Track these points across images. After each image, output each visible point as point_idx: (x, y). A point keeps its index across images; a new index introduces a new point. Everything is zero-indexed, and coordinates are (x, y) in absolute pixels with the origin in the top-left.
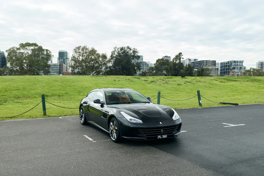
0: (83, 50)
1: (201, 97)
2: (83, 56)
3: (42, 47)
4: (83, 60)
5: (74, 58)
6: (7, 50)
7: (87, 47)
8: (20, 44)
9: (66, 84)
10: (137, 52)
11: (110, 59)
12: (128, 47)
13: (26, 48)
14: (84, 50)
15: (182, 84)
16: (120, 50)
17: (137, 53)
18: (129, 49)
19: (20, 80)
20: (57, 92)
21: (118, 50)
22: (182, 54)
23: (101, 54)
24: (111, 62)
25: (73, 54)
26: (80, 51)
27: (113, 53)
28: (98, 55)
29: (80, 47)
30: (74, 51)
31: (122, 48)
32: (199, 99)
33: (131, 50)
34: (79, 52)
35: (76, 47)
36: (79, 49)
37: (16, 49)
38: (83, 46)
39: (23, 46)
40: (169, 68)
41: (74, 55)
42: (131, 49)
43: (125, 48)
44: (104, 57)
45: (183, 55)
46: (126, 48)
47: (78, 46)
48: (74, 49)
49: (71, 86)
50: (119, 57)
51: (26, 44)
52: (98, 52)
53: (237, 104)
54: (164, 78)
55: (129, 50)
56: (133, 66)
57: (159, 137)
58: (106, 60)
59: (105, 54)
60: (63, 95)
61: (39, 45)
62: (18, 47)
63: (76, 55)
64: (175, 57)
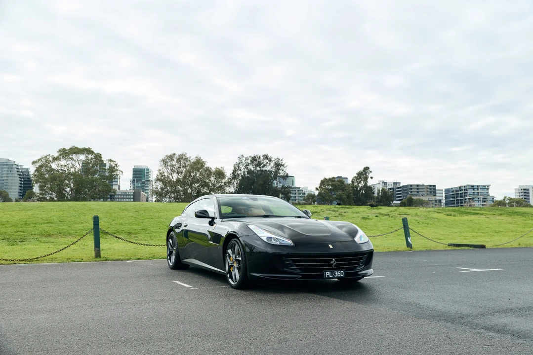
0: (179, 160)
1: (410, 230)
2: (178, 173)
3: (101, 155)
4: (178, 180)
5: (162, 176)
6: (35, 160)
7: (188, 156)
8: (60, 150)
9: (143, 215)
10: (283, 165)
11: (230, 179)
12: (266, 157)
13: (71, 156)
14: (180, 162)
15: (370, 217)
16: (249, 162)
17: (283, 168)
18: (267, 159)
19: (55, 208)
20: (127, 228)
21: (247, 161)
22: (370, 169)
23: (213, 170)
24: (233, 184)
25: (161, 168)
26: (174, 163)
27: (237, 167)
28: (208, 170)
29: (174, 154)
30: (162, 163)
31: (254, 157)
32: (407, 235)
33: (270, 161)
34: (172, 166)
35: (167, 156)
36: (172, 160)
37: (51, 159)
38: (180, 153)
39: (65, 153)
40: (344, 196)
41: (161, 171)
42: (272, 160)
43: (260, 158)
44: (220, 174)
46: (262, 158)
47: (169, 154)
48: (163, 160)
49: (153, 217)
50: (248, 174)
51: (71, 149)
52: (207, 165)
53: (483, 247)
54: (335, 207)
55: (267, 161)
56: (276, 191)
57: (327, 275)
58: (224, 181)
59: (221, 169)
60: (136, 232)
61: (96, 152)
62: (56, 155)
63: (165, 171)
64: (356, 176)
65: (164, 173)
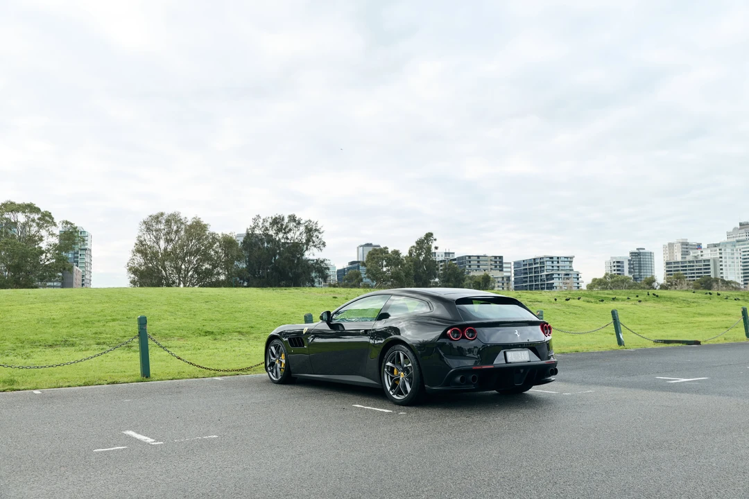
0: (168, 222)
2: (168, 241)
3: (51, 214)
4: (167, 252)
5: (143, 245)
7: (182, 216)
9: (222, 307)
10: (316, 230)
12: (292, 218)
13: (6, 216)
14: (171, 225)
16: (269, 225)
17: (318, 234)
18: (295, 221)
20: (227, 326)
21: (265, 224)
22: (435, 236)
23: (220, 236)
25: (140, 234)
26: (162, 226)
27: (250, 232)
28: (212, 236)
29: (162, 214)
30: (143, 227)
31: (276, 218)
33: (299, 223)
34: (159, 230)
35: (151, 216)
36: (159, 222)
38: (171, 212)
40: (403, 274)
41: (142, 239)
42: (301, 222)
43: (283, 219)
44: (229, 243)
45: (435, 240)
46: (286, 220)
47: (155, 213)
48: (145, 222)
49: (240, 310)
50: (268, 243)
51: (5, 204)
52: (211, 230)
53: (698, 343)
55: (294, 224)
56: (307, 269)
59: (230, 235)
61: (42, 210)
63: (147, 237)
64: (415, 245)
65: (145, 240)
